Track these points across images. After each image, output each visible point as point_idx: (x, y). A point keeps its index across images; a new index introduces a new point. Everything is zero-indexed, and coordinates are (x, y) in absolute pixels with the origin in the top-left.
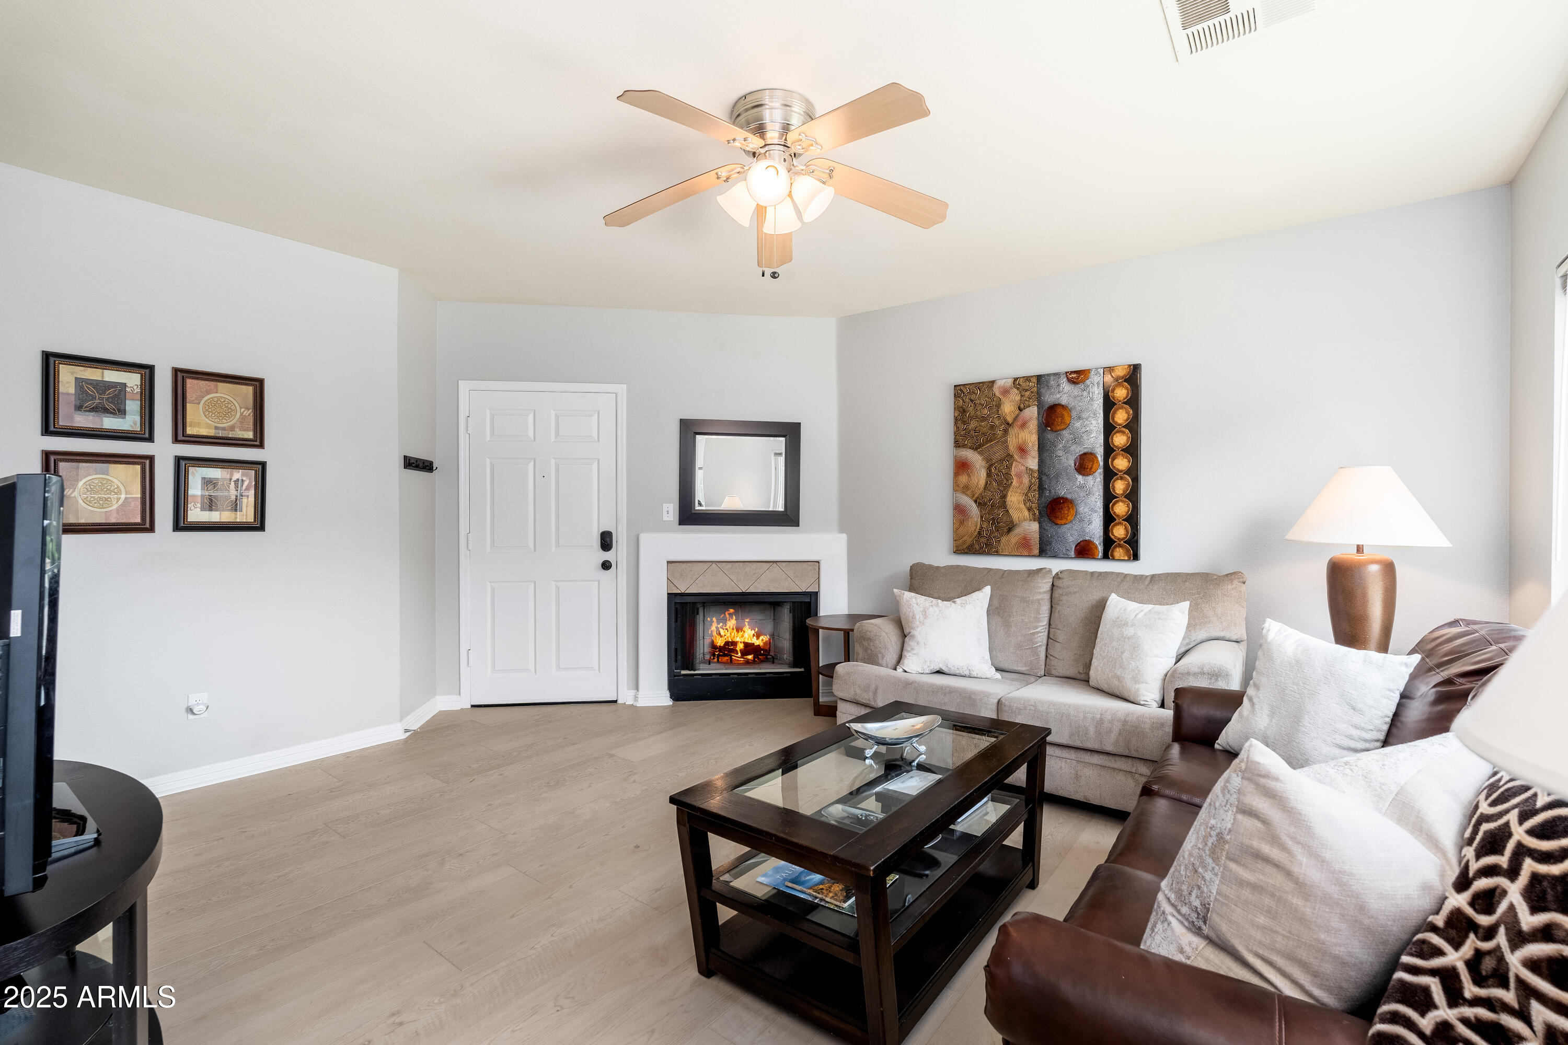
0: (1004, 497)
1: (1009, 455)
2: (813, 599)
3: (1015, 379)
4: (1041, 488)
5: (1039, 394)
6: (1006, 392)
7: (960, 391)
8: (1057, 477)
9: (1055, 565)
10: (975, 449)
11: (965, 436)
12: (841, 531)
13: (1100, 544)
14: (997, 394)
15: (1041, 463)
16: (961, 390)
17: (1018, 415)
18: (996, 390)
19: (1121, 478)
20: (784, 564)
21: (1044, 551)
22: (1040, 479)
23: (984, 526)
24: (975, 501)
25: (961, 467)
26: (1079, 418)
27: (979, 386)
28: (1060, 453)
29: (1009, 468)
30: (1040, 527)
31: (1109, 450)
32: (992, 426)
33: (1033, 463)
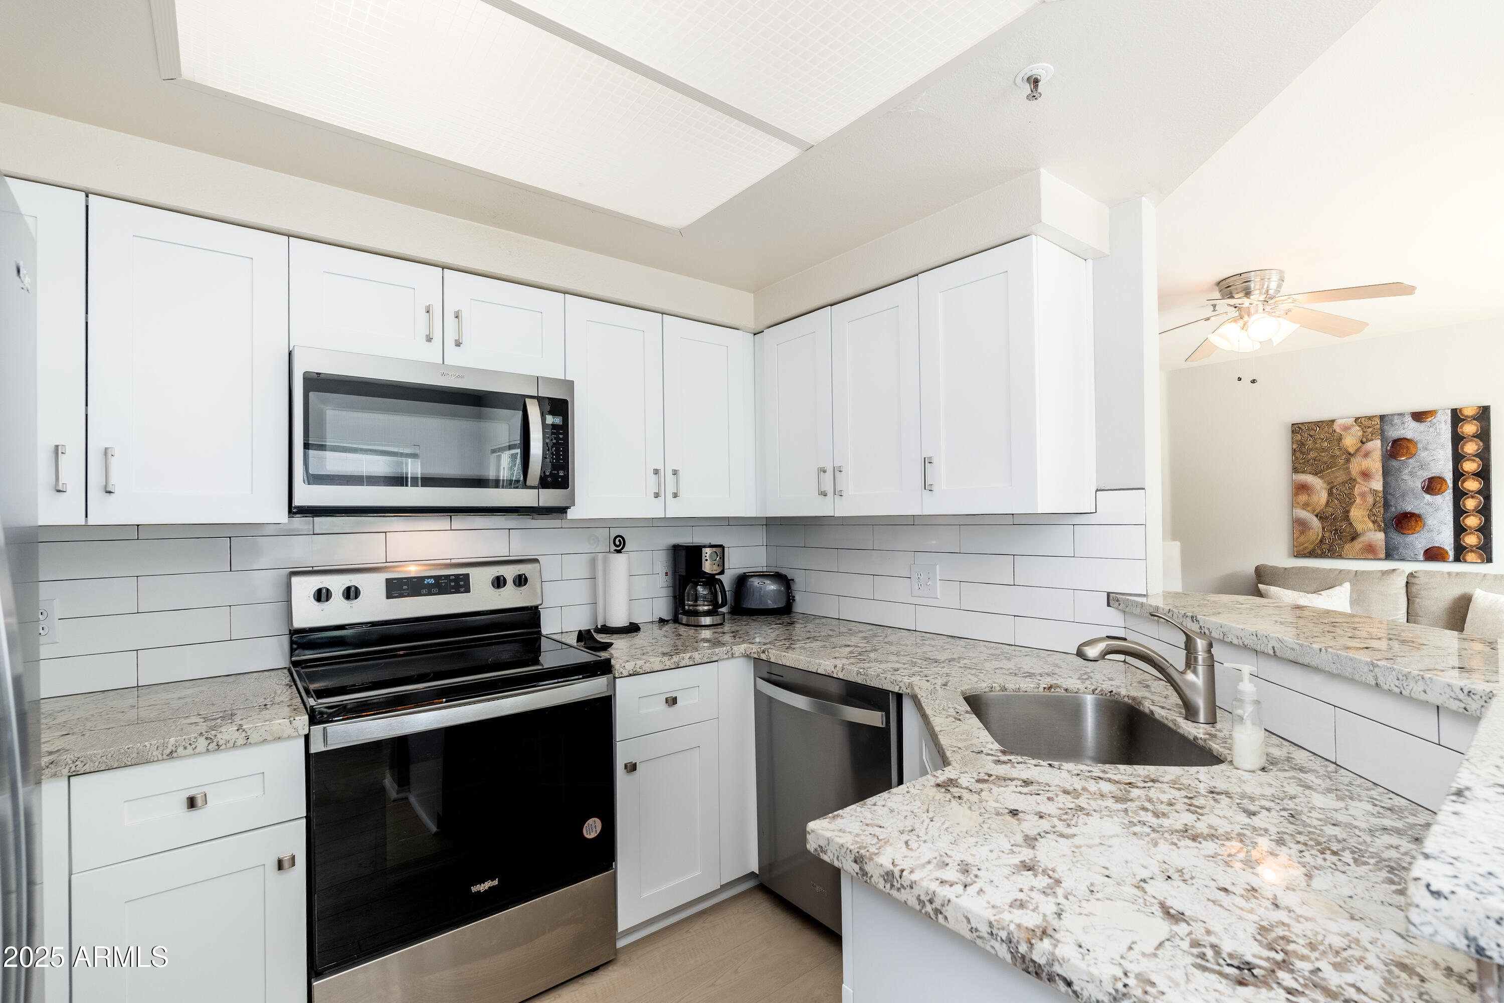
0: (1347, 512)
1: (1351, 479)
3: (1357, 419)
4: (1386, 505)
5: (1382, 430)
6: (1346, 428)
7: (1296, 429)
8: (1403, 496)
9: (1406, 567)
10: (1316, 474)
11: (1304, 463)
12: (1176, 539)
13: (1451, 550)
14: (1338, 430)
15: (1386, 485)
16: (1299, 427)
17: (1360, 448)
18: (1336, 427)
19: (1472, 497)
21: (1389, 556)
22: (1385, 498)
23: (1327, 535)
24: (1317, 516)
25: (1301, 488)
26: (1426, 449)
27: (1319, 424)
28: (1406, 477)
29: (1352, 488)
30: (1386, 537)
31: (1458, 475)
32: (1333, 456)
33: (1377, 484)
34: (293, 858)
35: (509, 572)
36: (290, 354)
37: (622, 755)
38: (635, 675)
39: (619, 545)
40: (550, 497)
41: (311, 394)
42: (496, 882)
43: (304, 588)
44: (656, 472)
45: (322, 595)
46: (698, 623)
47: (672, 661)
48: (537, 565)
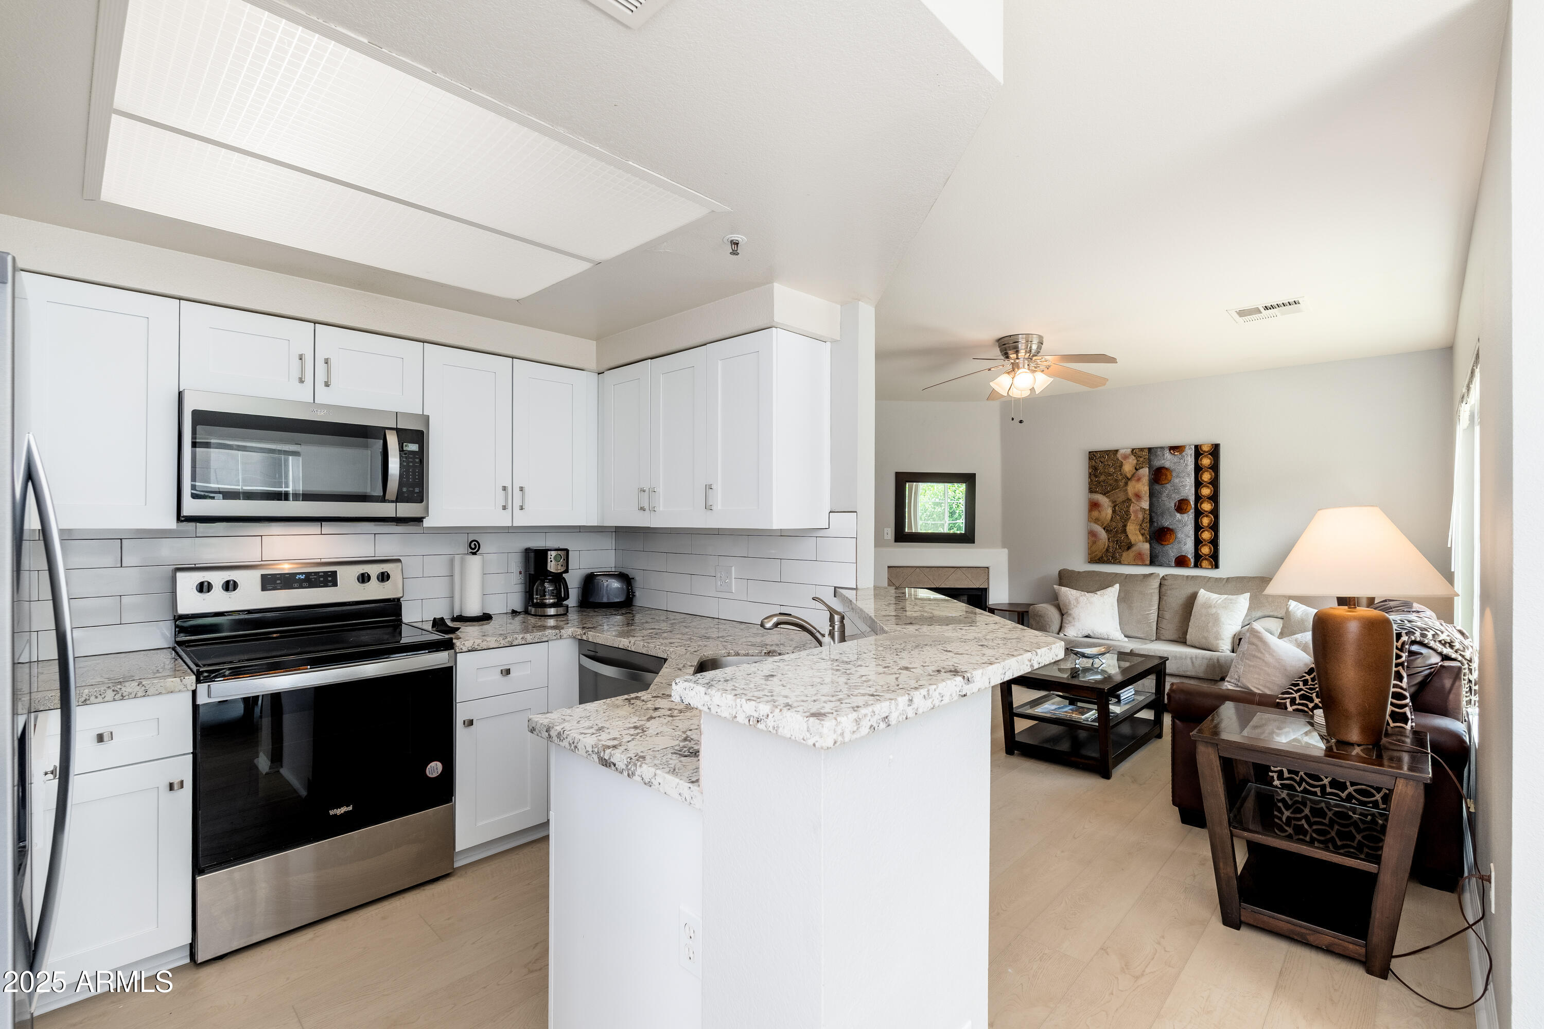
0: (1125, 526)
1: (1128, 499)
2: (984, 592)
3: (1133, 450)
4: (1151, 521)
5: (1150, 460)
6: (1126, 457)
7: (1092, 455)
8: (1162, 514)
9: (1162, 571)
10: (1104, 494)
11: (1096, 485)
12: (1004, 546)
13: (1192, 558)
14: (1120, 459)
15: (1151, 505)
16: (1094, 455)
17: (1134, 473)
18: (1119, 456)
19: (1207, 516)
20: (964, 569)
21: (1153, 562)
22: (1150, 515)
23: (1111, 544)
24: (1104, 529)
25: (1094, 506)
26: (1178, 476)
27: (1107, 452)
28: (1165, 499)
29: (1128, 507)
30: (1151, 547)
31: (1198, 498)
32: (1116, 480)
33: (1145, 505)
34: (182, 782)
35: (374, 570)
36: (180, 394)
37: (461, 713)
38: (473, 651)
39: (474, 548)
40: (406, 509)
41: (199, 428)
42: (350, 808)
43: (187, 583)
44: (504, 488)
45: (203, 588)
46: (544, 613)
47: (507, 640)
48: (399, 564)
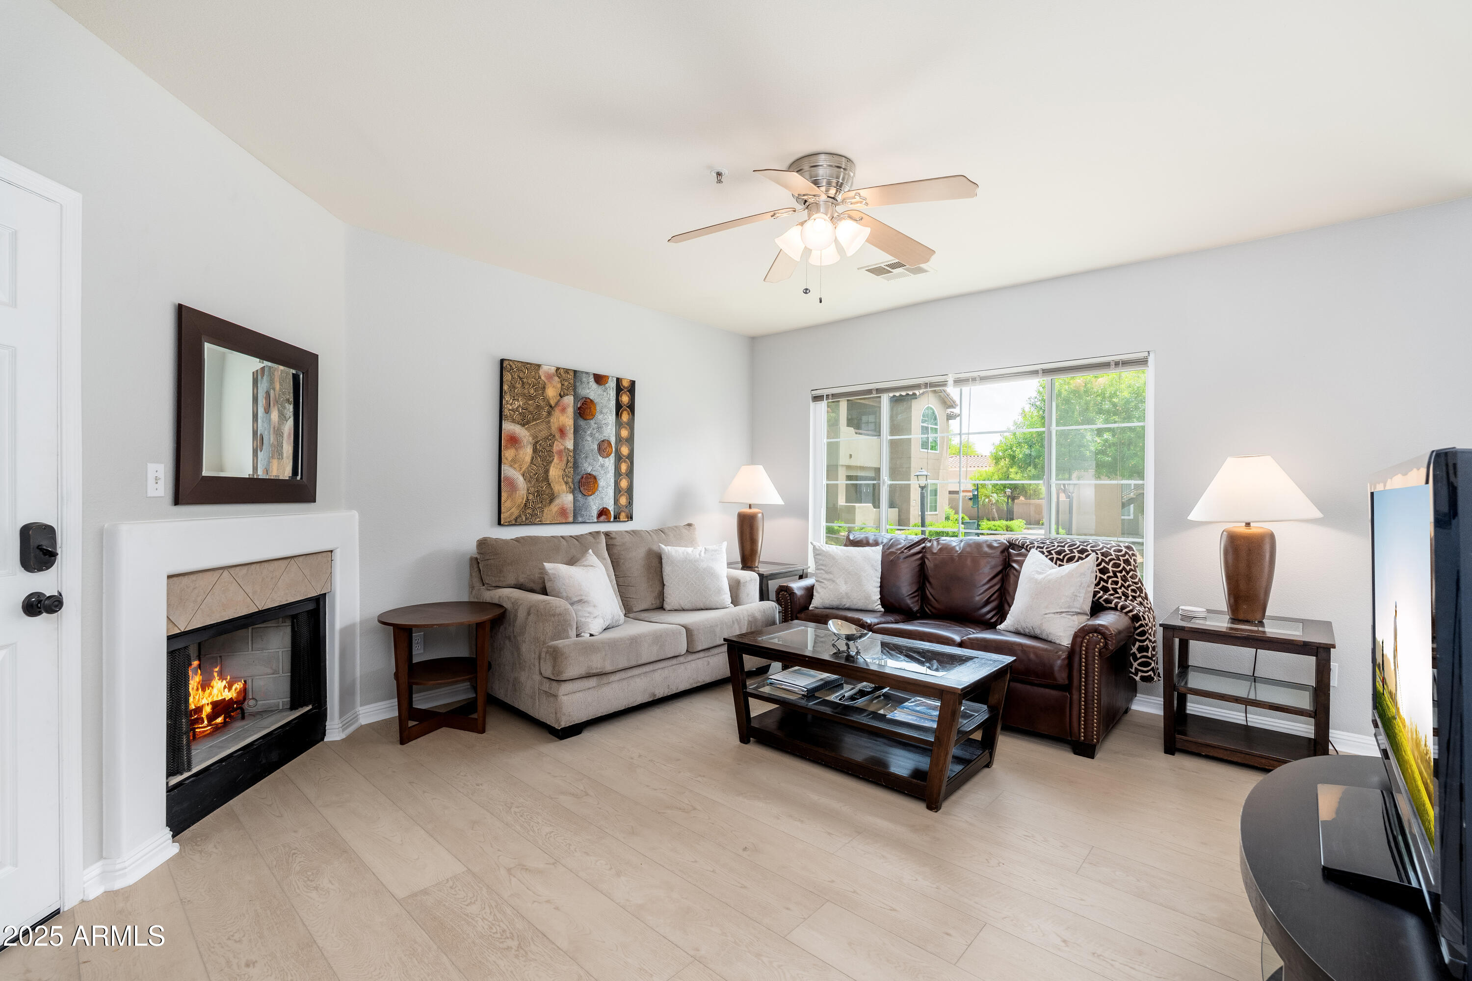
0: (547, 472)
1: (551, 434)
2: (321, 604)
3: (558, 369)
4: (574, 465)
5: (575, 388)
6: (550, 377)
7: (503, 365)
8: (585, 456)
10: (523, 425)
11: (512, 410)
13: (612, 510)
14: (542, 378)
15: (576, 445)
16: (505, 365)
17: (559, 401)
18: (541, 372)
19: (625, 462)
20: (301, 559)
21: (577, 519)
22: (574, 458)
23: (531, 497)
24: (521, 475)
25: (508, 440)
26: (601, 412)
27: (526, 364)
28: (588, 438)
29: (551, 446)
30: (574, 499)
31: (619, 439)
32: (538, 406)
33: (570, 444)
